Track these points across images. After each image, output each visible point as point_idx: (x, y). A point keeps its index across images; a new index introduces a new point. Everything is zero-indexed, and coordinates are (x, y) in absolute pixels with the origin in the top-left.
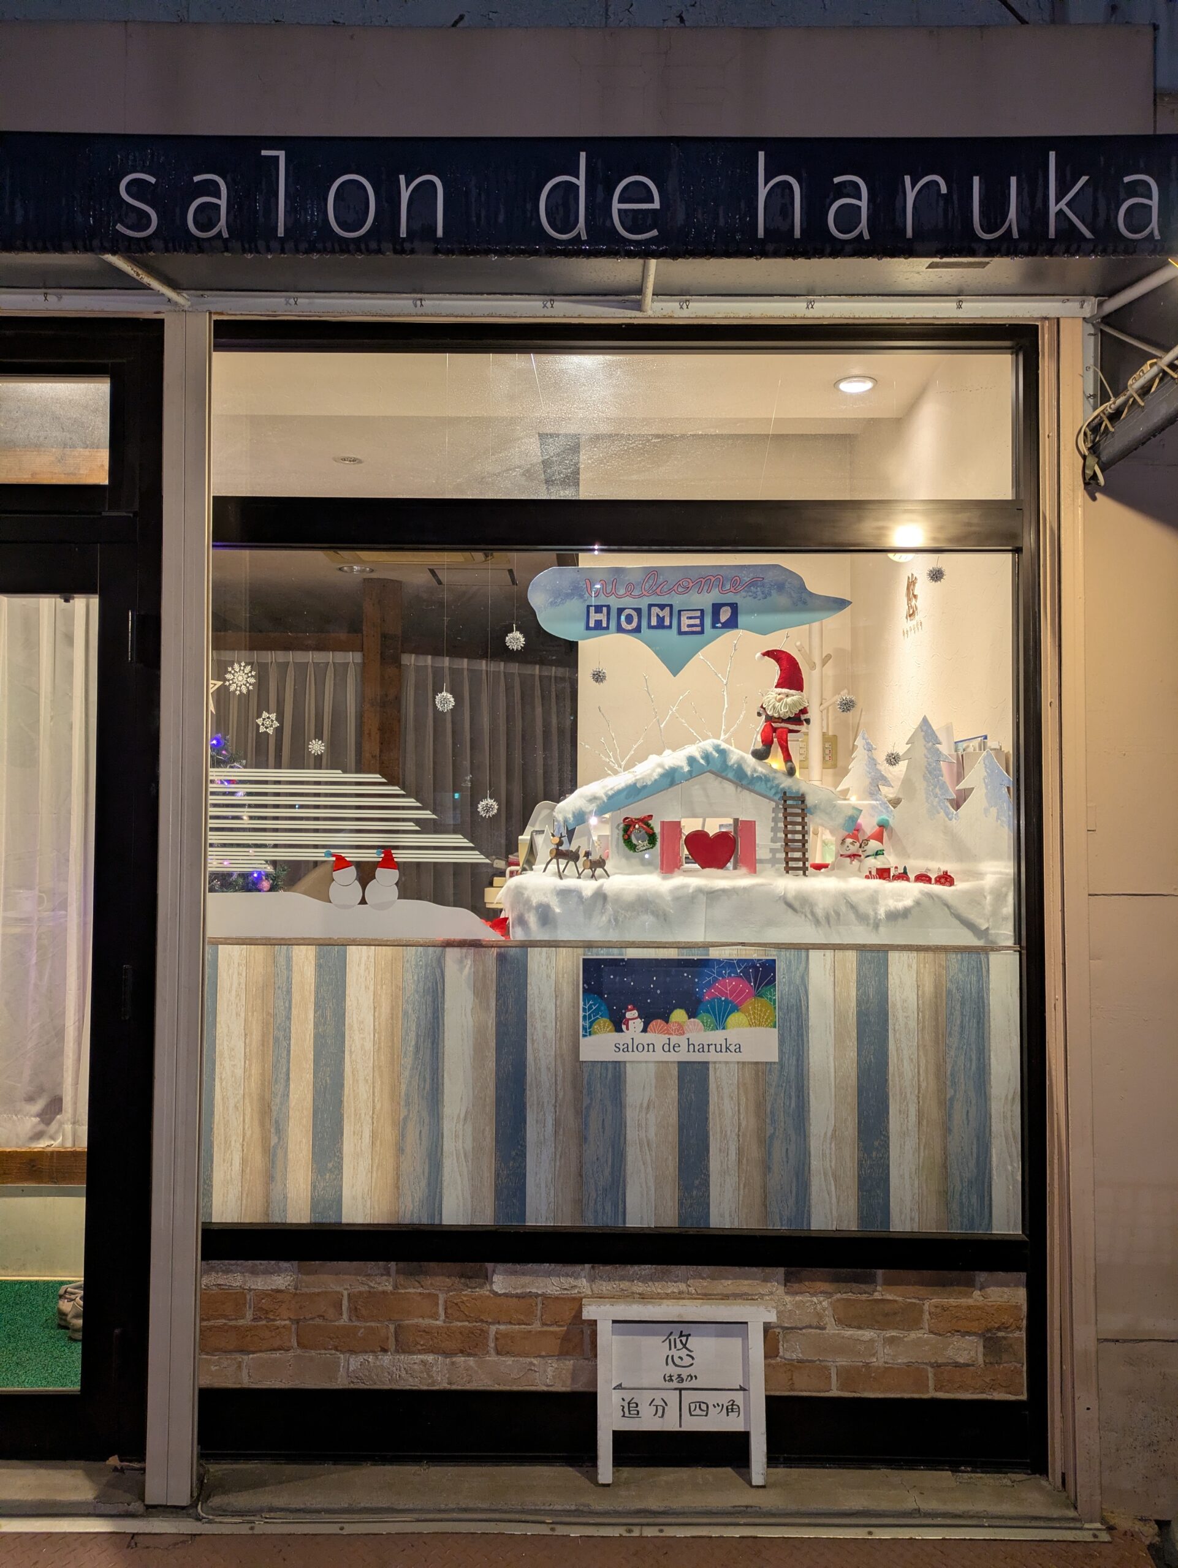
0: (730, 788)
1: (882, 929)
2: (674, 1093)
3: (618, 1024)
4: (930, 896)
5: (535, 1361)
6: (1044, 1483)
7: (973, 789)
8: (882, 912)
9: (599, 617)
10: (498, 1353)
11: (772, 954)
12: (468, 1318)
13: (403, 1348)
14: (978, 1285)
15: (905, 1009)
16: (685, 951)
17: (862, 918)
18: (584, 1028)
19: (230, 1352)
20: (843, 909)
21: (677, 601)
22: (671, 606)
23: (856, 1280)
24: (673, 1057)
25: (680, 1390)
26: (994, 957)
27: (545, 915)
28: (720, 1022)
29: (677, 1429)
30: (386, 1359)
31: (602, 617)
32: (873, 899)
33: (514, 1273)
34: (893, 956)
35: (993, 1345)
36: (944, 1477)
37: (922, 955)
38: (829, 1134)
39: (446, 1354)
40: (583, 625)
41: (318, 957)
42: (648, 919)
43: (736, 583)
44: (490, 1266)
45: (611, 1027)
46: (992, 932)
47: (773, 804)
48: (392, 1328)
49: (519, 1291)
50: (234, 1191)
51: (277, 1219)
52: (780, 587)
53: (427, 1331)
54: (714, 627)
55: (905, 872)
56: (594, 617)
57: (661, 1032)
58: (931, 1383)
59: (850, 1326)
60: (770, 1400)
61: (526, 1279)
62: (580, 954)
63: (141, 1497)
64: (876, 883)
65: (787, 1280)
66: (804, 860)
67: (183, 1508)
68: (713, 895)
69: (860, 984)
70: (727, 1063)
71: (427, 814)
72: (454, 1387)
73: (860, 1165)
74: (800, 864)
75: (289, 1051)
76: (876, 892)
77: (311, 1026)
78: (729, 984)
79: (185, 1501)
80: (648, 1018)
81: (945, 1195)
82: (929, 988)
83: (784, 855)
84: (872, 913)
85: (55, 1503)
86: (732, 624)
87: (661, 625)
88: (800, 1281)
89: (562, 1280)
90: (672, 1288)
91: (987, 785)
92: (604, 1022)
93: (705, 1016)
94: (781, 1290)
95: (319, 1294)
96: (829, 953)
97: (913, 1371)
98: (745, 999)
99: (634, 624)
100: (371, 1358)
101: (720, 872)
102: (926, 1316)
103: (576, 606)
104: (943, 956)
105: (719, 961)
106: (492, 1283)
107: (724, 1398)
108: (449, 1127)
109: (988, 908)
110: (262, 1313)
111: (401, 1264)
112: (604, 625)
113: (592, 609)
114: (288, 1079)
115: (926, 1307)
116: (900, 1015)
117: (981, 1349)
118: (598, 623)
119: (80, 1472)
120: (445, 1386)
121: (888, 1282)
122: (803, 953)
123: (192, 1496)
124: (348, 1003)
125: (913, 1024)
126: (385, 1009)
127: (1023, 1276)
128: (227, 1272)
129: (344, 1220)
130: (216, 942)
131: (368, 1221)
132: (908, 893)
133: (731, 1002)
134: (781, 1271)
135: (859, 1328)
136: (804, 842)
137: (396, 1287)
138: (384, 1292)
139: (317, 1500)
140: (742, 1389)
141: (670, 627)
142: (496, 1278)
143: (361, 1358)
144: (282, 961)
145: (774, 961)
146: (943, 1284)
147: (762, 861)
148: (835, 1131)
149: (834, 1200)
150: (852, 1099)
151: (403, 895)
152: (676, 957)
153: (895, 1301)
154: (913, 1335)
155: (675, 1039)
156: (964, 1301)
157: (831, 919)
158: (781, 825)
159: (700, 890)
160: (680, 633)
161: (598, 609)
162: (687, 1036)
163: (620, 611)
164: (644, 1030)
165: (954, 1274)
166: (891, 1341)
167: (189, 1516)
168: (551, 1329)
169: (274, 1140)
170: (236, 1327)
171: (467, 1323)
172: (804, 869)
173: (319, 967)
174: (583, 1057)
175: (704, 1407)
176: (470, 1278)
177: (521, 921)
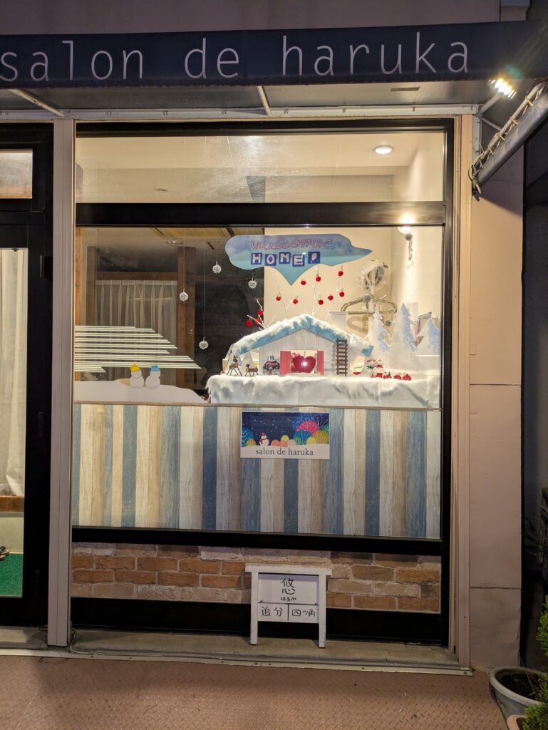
0: (313, 336)
1: (379, 400)
2: (282, 473)
3: (258, 442)
4: (402, 385)
5: (219, 590)
6: (446, 650)
7: (424, 336)
8: (379, 393)
9: (257, 258)
10: (203, 586)
11: (327, 411)
12: (190, 570)
13: (162, 582)
14: (419, 561)
15: (388, 437)
16: (288, 409)
17: (371, 395)
18: (243, 443)
19: (87, 582)
20: (361, 391)
21: (293, 251)
22: (290, 253)
23: (363, 557)
24: (282, 457)
25: (289, 604)
26: (429, 414)
27: (226, 392)
28: (304, 441)
29: (287, 621)
30: (154, 587)
31: (258, 258)
32: (376, 387)
33: (210, 551)
34: (383, 413)
35: (426, 588)
36: (401, 646)
37: (396, 411)
38: (352, 492)
39: (179, 586)
40: (249, 262)
41: (125, 410)
42: (272, 395)
43: (319, 242)
44: (200, 547)
45: (254, 443)
46: (429, 402)
47: (333, 344)
48: (157, 573)
49: (212, 559)
50: (88, 512)
51: (107, 525)
52: (340, 244)
53: (172, 575)
54: (309, 262)
55: (389, 375)
56: (255, 258)
57: (277, 445)
58: (397, 604)
59: (360, 578)
60: (328, 611)
61: (216, 554)
62: (241, 410)
63: (46, 642)
64: (378, 379)
65: (332, 557)
66: (346, 369)
67: (64, 647)
68: (302, 385)
69: (367, 425)
70: (306, 459)
71: (173, 347)
72: (183, 600)
73: (366, 506)
74: (344, 371)
75: (112, 451)
76: (377, 383)
77: (122, 441)
78: (308, 424)
79: (64, 644)
80: (271, 439)
81: (404, 521)
82: (399, 427)
83: (336, 367)
84: (374, 393)
85: (9, 643)
86: (317, 261)
87: (285, 262)
88: (338, 557)
89: (231, 554)
90: (281, 559)
91: (429, 334)
92: (251, 441)
93: (296, 438)
94: (329, 561)
95: (125, 558)
96: (353, 410)
97: (389, 599)
98: (315, 430)
99: (273, 261)
100: (147, 586)
101: (308, 374)
102: (395, 575)
103: (247, 253)
104: (405, 413)
105: (303, 414)
106: (200, 555)
107: (308, 608)
108: (182, 486)
109: (428, 392)
110: (100, 566)
111: (161, 546)
112: (259, 262)
113: (254, 255)
114: (112, 464)
115: (395, 571)
116: (385, 439)
117: (420, 590)
118: (257, 261)
119: (22, 631)
120: (179, 599)
121: (377, 559)
122: (342, 411)
123: (68, 642)
124: (138, 430)
125: (391, 443)
126: (154, 433)
127: (440, 558)
128: (85, 547)
129: (136, 526)
130: (80, 403)
131: (146, 526)
132: (392, 384)
133: (309, 432)
134: (329, 552)
135: (364, 579)
136: (346, 361)
137: (158, 556)
138: (153, 558)
139: (121, 646)
140: (316, 605)
141: (289, 263)
142: (202, 553)
143: (144, 586)
144: (109, 412)
145: (328, 414)
146: (404, 560)
147: (327, 370)
148: (355, 490)
149: (354, 521)
150: (363, 477)
151: (161, 383)
152: (284, 412)
153: (381, 568)
154: (389, 583)
155: (283, 449)
156: (412, 569)
157: (356, 395)
158: (336, 353)
159: (296, 382)
160: (294, 266)
161: (257, 255)
162: (289, 447)
163: (267, 255)
164: (269, 444)
165: (408, 556)
166: (379, 585)
167: (66, 650)
168: (227, 576)
169: (106, 491)
170: (88, 571)
171: (189, 573)
172: (346, 373)
173: (126, 415)
174: (241, 457)
175: (299, 612)
176: (191, 552)
177: (216, 396)
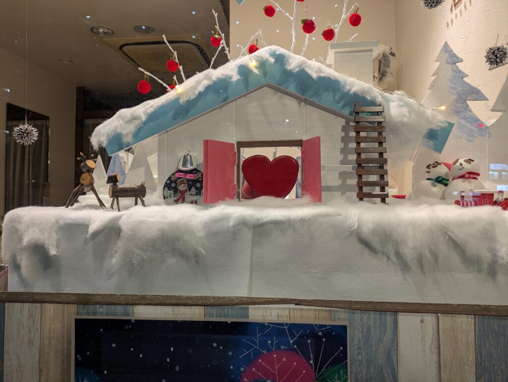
32: (488, 235)
66: (382, 184)
68: (260, 229)
74: (377, 190)
83: (354, 181)
96: (430, 319)
105: (262, 326)
122: (389, 317)
136: (381, 163)
145: (344, 328)
147: (329, 189)
152: (202, 319)
158: (353, 145)
159: (243, 223)
172: (383, 196)
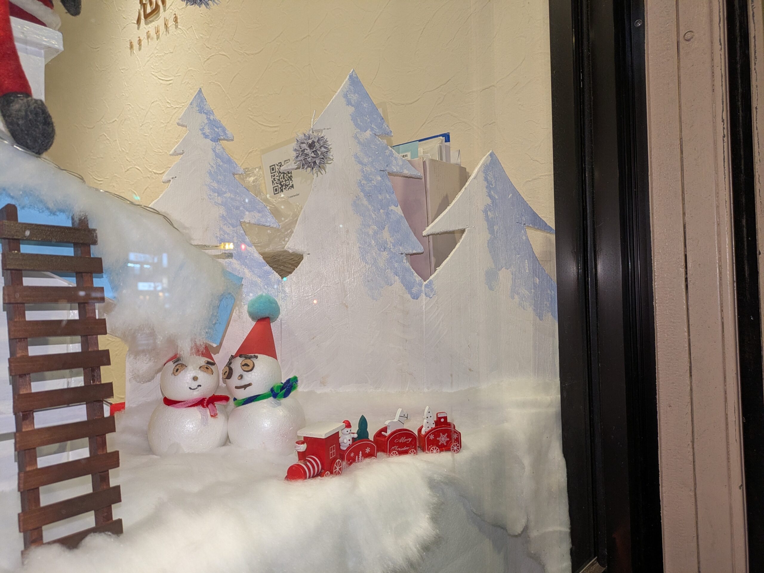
7: (463, 231)
91: (491, 224)
